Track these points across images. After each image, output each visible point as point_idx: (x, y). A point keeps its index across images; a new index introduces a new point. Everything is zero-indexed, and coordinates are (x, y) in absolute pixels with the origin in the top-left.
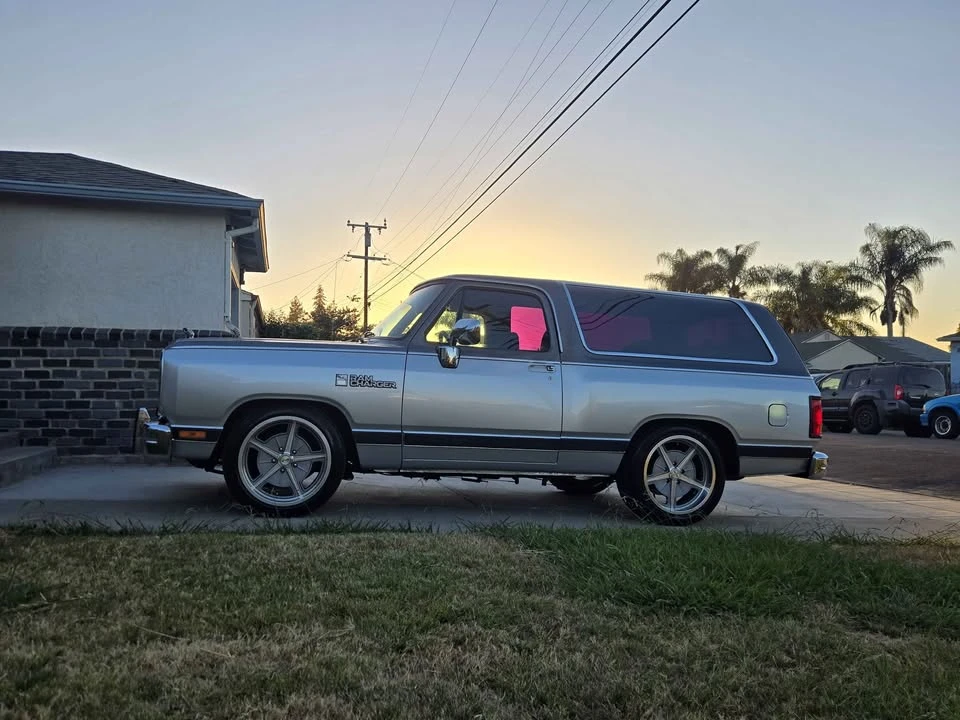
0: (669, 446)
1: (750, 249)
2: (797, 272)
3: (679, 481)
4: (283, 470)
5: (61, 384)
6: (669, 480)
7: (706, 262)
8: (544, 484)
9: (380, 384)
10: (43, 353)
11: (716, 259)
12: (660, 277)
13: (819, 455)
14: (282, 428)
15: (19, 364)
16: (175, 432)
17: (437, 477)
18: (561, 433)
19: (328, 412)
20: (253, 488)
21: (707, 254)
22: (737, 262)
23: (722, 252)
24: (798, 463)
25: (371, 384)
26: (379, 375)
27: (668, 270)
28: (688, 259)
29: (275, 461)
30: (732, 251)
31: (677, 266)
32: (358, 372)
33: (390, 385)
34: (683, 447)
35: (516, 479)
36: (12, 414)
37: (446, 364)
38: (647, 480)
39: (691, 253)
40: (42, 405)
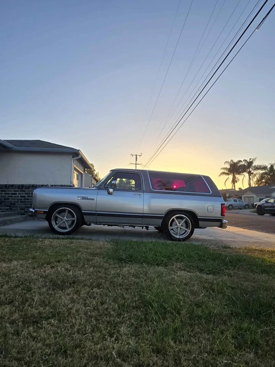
0: (177, 218)
1: (254, 159)
2: (269, 166)
3: (181, 228)
4: (64, 222)
5: (28, 199)
6: (177, 228)
7: (241, 163)
8: (143, 228)
9: (90, 199)
10: (25, 191)
11: (243, 163)
12: (225, 168)
13: (225, 221)
14: (64, 211)
15: (19, 194)
16: (36, 211)
17: (112, 226)
18: (143, 214)
19: (75, 207)
20: (56, 227)
21: (240, 161)
22: (250, 163)
23: (245, 160)
24: (219, 223)
25: (87, 199)
26: (90, 197)
27: (228, 167)
28: (234, 163)
29: (62, 220)
30: (249, 160)
31: (231, 165)
32: (84, 196)
33: (93, 199)
34: (182, 218)
35: (134, 227)
36: (17, 207)
37: (109, 193)
38: (170, 228)
39: (235, 161)
40: (24, 205)
